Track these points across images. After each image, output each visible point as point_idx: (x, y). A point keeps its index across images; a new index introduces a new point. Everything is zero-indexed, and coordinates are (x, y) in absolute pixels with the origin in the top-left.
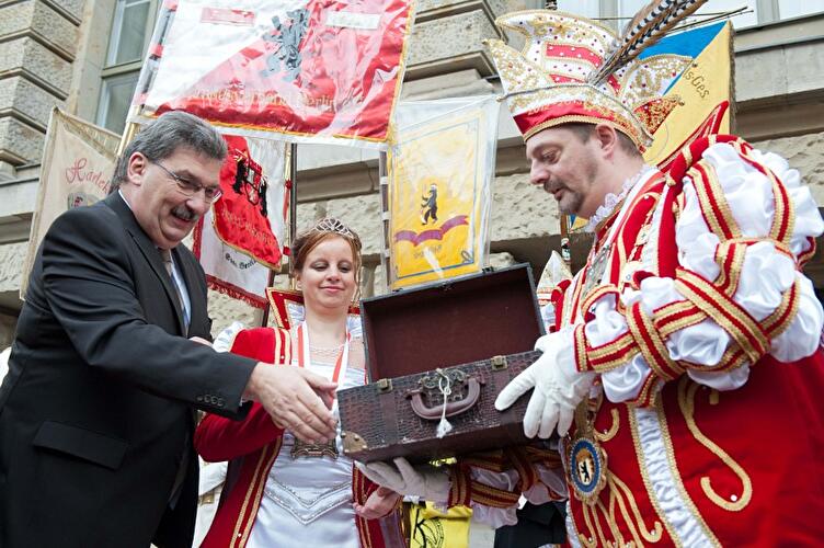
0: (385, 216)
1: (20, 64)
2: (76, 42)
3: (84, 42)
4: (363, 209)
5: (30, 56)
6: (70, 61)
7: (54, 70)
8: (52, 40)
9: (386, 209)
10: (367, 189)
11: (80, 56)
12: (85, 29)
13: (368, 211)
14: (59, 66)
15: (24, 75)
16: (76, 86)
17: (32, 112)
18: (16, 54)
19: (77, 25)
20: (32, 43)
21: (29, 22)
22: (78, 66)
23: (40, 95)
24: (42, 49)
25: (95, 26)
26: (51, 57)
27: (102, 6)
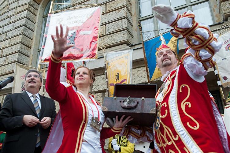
0: (107, 80)
1: (19, 50)
2: (32, 44)
3: (33, 44)
4: (102, 78)
5: (21, 48)
6: (31, 48)
7: (27, 50)
8: (26, 43)
9: (107, 78)
10: (102, 74)
11: (33, 47)
12: (34, 40)
13: (102, 79)
14: (28, 49)
15: (20, 52)
16: (32, 54)
17: (22, 61)
18: (18, 48)
19: (32, 40)
20: (21, 45)
21: (21, 40)
22: (32, 49)
23: (24, 56)
24: (24, 46)
25: (36, 40)
26: (26, 47)
27: (38, 35)
